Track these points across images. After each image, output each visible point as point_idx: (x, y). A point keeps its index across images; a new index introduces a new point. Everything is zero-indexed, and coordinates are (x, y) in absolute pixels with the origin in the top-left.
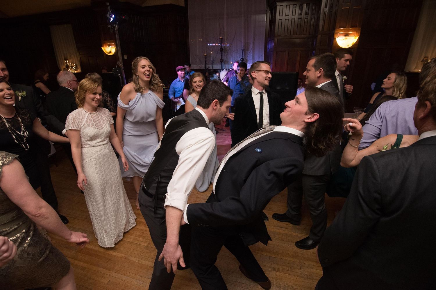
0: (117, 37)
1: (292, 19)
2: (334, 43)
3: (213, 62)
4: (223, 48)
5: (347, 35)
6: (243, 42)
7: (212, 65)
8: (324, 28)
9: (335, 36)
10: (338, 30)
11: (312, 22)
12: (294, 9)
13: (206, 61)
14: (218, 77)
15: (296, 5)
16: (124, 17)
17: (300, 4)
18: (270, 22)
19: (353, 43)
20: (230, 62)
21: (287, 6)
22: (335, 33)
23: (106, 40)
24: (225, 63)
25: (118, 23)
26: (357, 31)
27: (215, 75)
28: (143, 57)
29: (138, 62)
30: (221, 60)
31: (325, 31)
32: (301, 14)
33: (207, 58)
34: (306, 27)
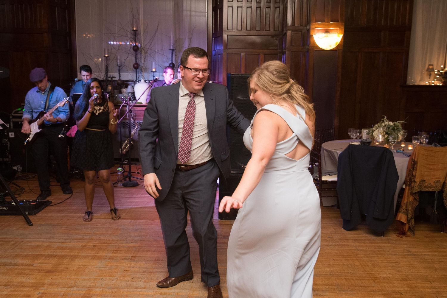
1: (247, 7)
2: (311, 41)
3: (121, 67)
5: (327, 31)
6: (172, 37)
7: (119, 73)
8: (294, 22)
9: (312, 33)
10: (314, 25)
11: (277, 13)
13: (107, 67)
14: (132, 93)
18: (213, 11)
19: (337, 43)
20: (152, 69)
22: (311, 28)
24: (142, 71)
26: (340, 28)
27: (124, 90)
30: (136, 66)
31: (296, 25)
32: (260, 1)
33: (110, 61)
34: (268, 19)
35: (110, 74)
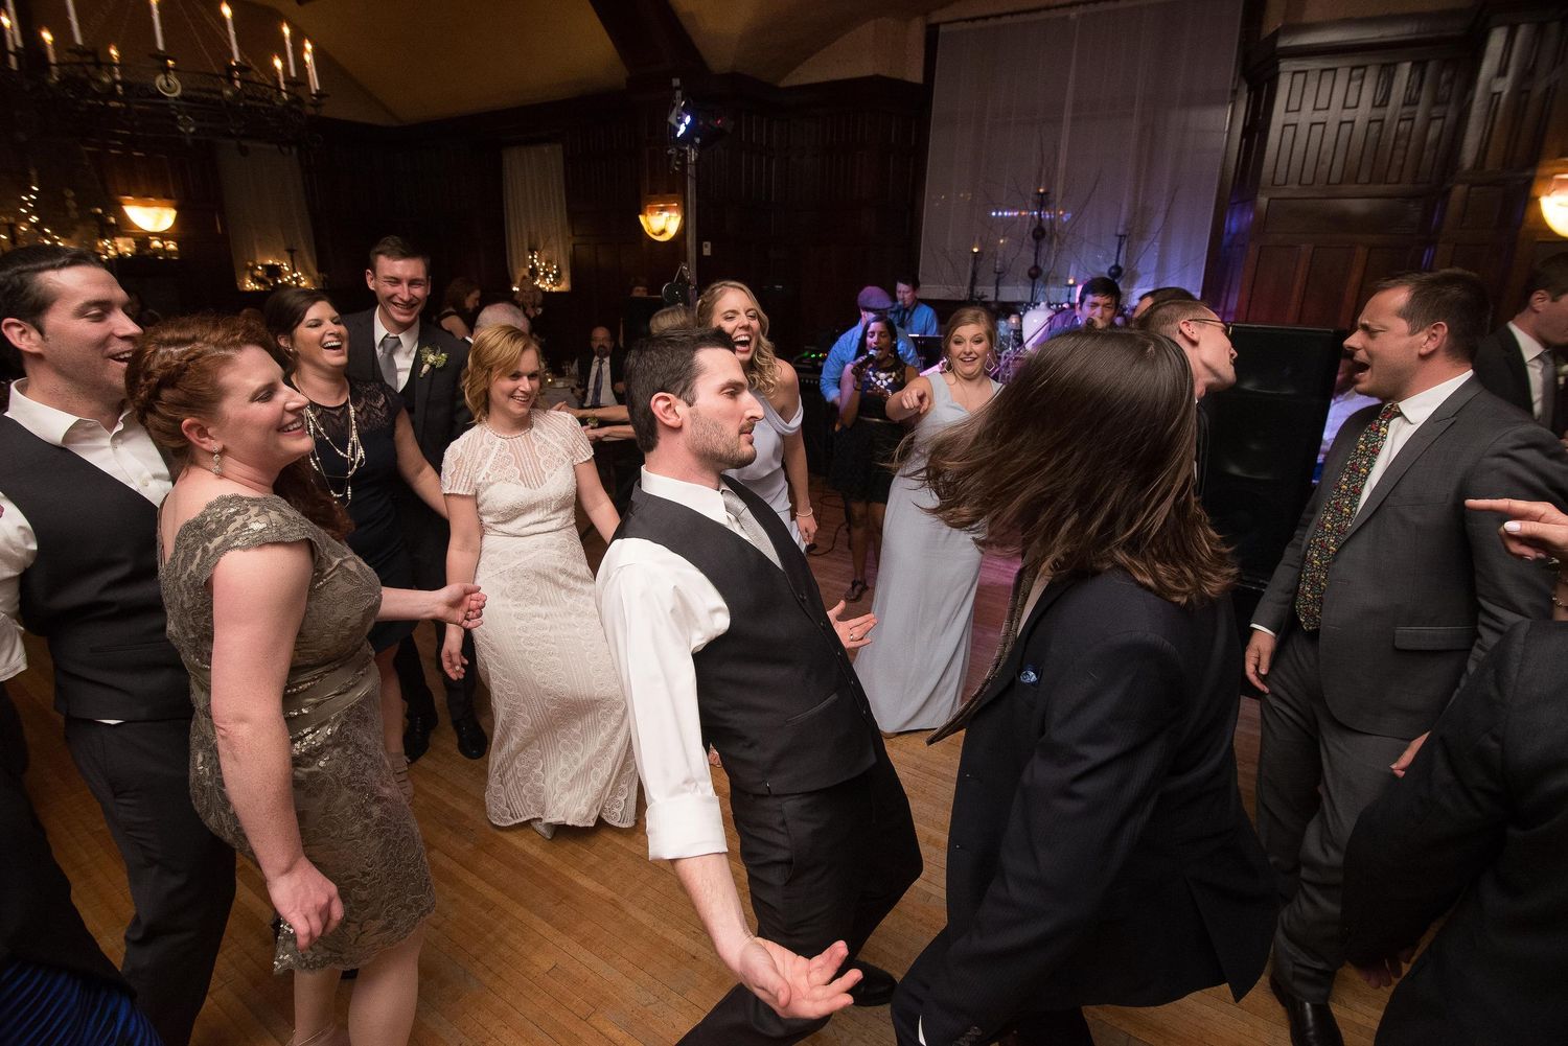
0: (691, 185)
1: (1341, 123)
2: (1530, 216)
3: (1001, 275)
4: (1047, 228)
6: (1125, 207)
7: (997, 289)
8: (1484, 159)
9: (1537, 189)
10: (1550, 165)
11: (1432, 134)
12: (1355, 84)
13: (974, 274)
14: (1015, 331)
15: (1365, 67)
16: (719, 122)
17: (1383, 65)
18: (1242, 137)
20: (1067, 279)
21: (1324, 73)
22: (1537, 177)
23: (655, 193)
24: (1046, 283)
25: (698, 140)
27: (1003, 323)
28: (733, 283)
29: (714, 300)
30: (1033, 272)
31: (1489, 167)
32: (1384, 103)
33: (982, 263)
34: (1400, 152)
35: (979, 290)
